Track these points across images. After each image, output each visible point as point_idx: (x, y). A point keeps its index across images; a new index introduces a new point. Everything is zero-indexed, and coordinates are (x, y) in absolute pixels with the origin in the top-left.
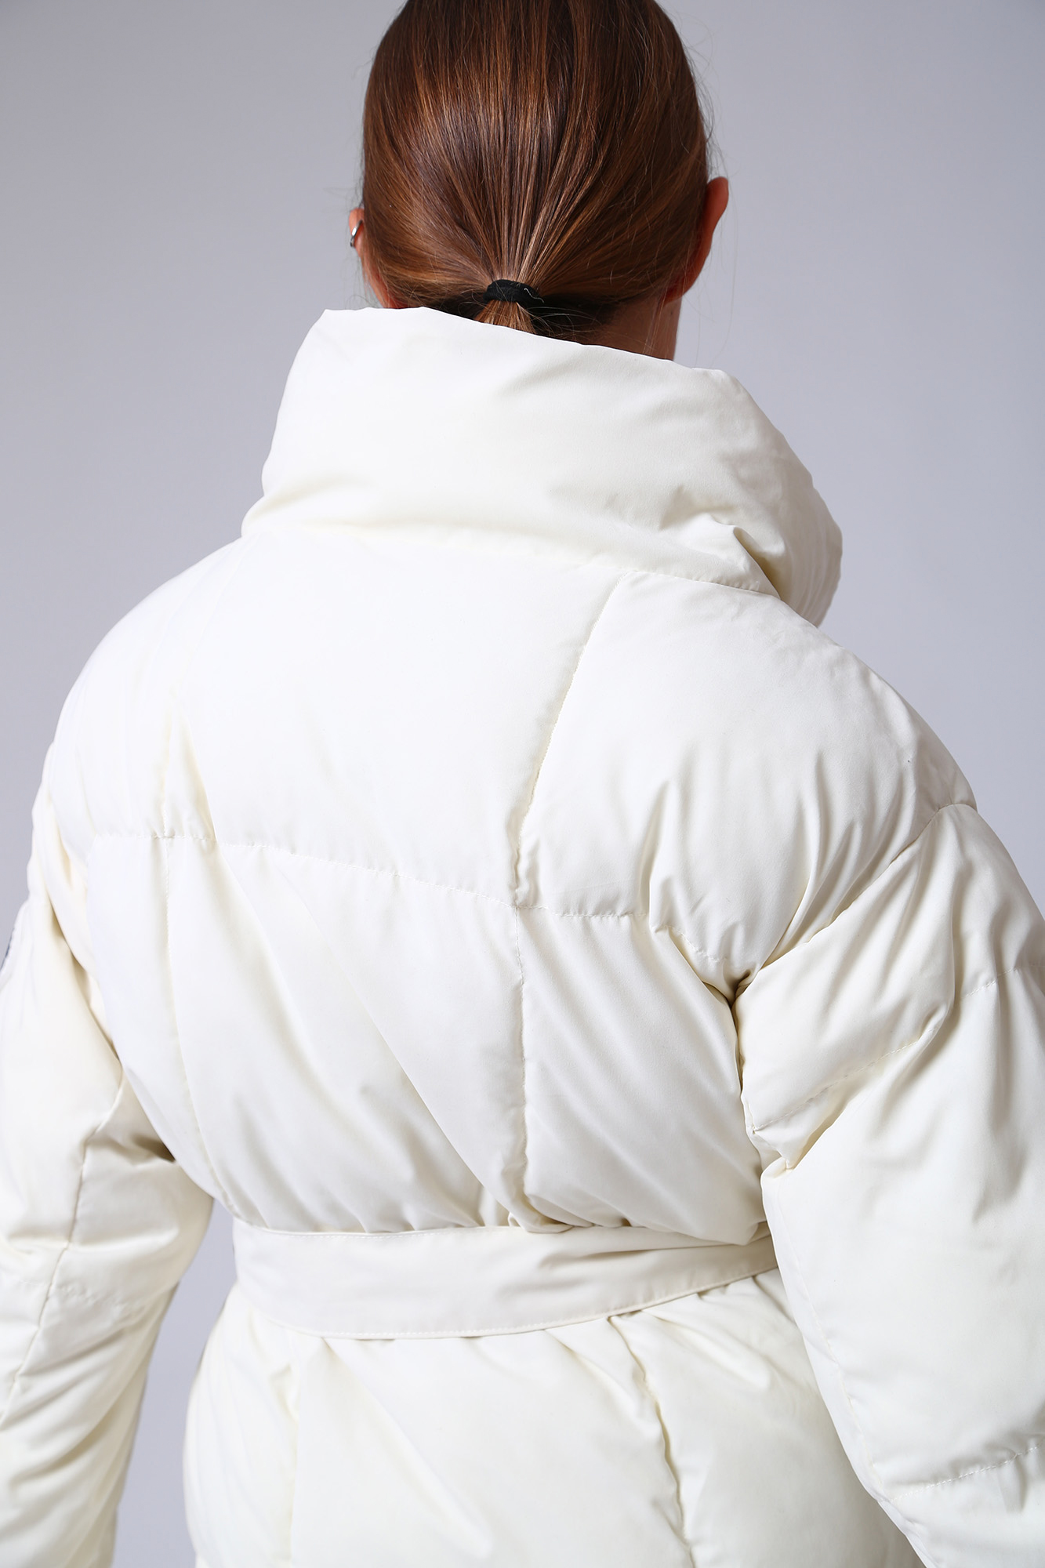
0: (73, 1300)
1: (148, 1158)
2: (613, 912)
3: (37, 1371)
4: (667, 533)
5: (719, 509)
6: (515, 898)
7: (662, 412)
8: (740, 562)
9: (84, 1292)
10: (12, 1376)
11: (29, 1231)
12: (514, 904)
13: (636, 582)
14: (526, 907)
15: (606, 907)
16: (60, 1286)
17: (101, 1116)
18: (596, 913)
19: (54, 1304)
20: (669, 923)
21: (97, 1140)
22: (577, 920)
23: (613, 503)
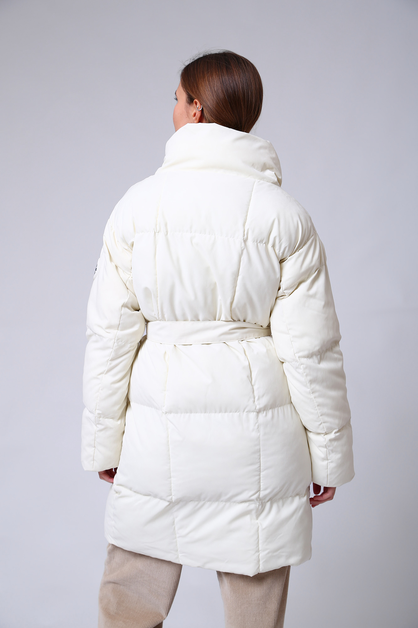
0: (120, 343)
1: (134, 311)
2: (262, 243)
3: (112, 360)
4: (262, 172)
5: (271, 169)
6: (244, 239)
7: (260, 148)
8: (276, 180)
9: (122, 341)
10: (107, 361)
11: (110, 327)
12: (243, 240)
13: (259, 182)
14: (245, 241)
15: (261, 241)
16: (117, 340)
17: (125, 300)
18: (259, 243)
19: (116, 344)
20: (273, 246)
21: (125, 306)
22: (256, 243)
23: (253, 165)
